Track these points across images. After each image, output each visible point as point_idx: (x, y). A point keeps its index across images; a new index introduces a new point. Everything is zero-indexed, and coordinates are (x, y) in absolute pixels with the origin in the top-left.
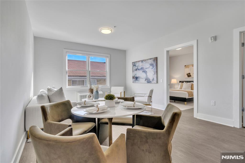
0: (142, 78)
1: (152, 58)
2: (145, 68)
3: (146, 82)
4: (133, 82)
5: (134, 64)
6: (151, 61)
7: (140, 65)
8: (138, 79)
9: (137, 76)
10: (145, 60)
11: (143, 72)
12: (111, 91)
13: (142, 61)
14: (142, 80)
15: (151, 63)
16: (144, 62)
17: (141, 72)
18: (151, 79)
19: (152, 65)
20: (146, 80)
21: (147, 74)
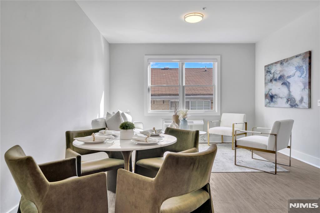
0: (281, 98)
1: (300, 55)
2: (286, 76)
3: (288, 105)
4: (266, 106)
5: (268, 69)
6: (298, 62)
7: (277, 70)
8: (274, 100)
9: (273, 92)
10: (287, 60)
11: (282, 84)
12: (220, 121)
13: (281, 62)
14: (282, 102)
15: (298, 64)
16: (285, 64)
17: (279, 84)
18: (297, 98)
19: (299, 68)
20: (288, 101)
21: (291, 89)
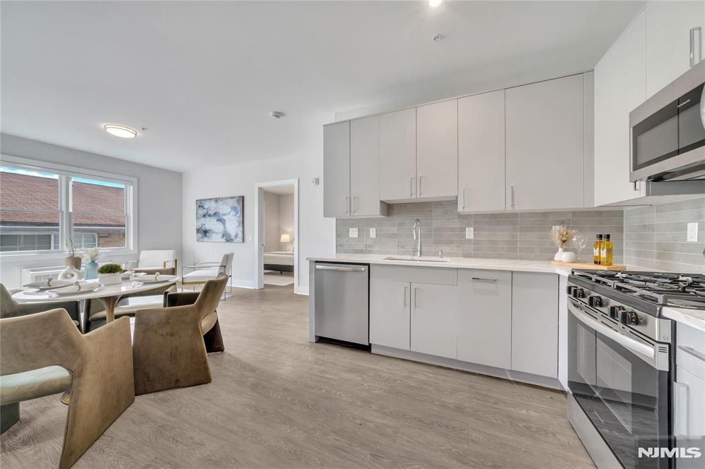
0: (216, 233)
1: (235, 197)
2: (222, 213)
3: (223, 240)
4: (198, 241)
5: (200, 204)
6: (233, 203)
7: (212, 207)
8: (208, 234)
9: (207, 227)
10: (222, 199)
11: (218, 220)
12: (139, 261)
13: (216, 200)
14: (217, 237)
15: (232, 205)
16: (220, 203)
17: (214, 220)
18: (233, 234)
19: (234, 208)
20: (223, 236)
21: (226, 226)
